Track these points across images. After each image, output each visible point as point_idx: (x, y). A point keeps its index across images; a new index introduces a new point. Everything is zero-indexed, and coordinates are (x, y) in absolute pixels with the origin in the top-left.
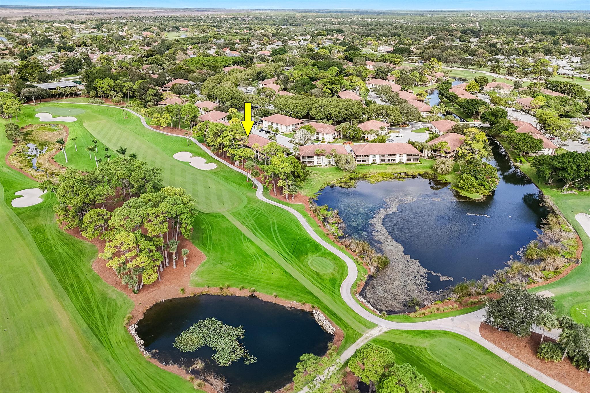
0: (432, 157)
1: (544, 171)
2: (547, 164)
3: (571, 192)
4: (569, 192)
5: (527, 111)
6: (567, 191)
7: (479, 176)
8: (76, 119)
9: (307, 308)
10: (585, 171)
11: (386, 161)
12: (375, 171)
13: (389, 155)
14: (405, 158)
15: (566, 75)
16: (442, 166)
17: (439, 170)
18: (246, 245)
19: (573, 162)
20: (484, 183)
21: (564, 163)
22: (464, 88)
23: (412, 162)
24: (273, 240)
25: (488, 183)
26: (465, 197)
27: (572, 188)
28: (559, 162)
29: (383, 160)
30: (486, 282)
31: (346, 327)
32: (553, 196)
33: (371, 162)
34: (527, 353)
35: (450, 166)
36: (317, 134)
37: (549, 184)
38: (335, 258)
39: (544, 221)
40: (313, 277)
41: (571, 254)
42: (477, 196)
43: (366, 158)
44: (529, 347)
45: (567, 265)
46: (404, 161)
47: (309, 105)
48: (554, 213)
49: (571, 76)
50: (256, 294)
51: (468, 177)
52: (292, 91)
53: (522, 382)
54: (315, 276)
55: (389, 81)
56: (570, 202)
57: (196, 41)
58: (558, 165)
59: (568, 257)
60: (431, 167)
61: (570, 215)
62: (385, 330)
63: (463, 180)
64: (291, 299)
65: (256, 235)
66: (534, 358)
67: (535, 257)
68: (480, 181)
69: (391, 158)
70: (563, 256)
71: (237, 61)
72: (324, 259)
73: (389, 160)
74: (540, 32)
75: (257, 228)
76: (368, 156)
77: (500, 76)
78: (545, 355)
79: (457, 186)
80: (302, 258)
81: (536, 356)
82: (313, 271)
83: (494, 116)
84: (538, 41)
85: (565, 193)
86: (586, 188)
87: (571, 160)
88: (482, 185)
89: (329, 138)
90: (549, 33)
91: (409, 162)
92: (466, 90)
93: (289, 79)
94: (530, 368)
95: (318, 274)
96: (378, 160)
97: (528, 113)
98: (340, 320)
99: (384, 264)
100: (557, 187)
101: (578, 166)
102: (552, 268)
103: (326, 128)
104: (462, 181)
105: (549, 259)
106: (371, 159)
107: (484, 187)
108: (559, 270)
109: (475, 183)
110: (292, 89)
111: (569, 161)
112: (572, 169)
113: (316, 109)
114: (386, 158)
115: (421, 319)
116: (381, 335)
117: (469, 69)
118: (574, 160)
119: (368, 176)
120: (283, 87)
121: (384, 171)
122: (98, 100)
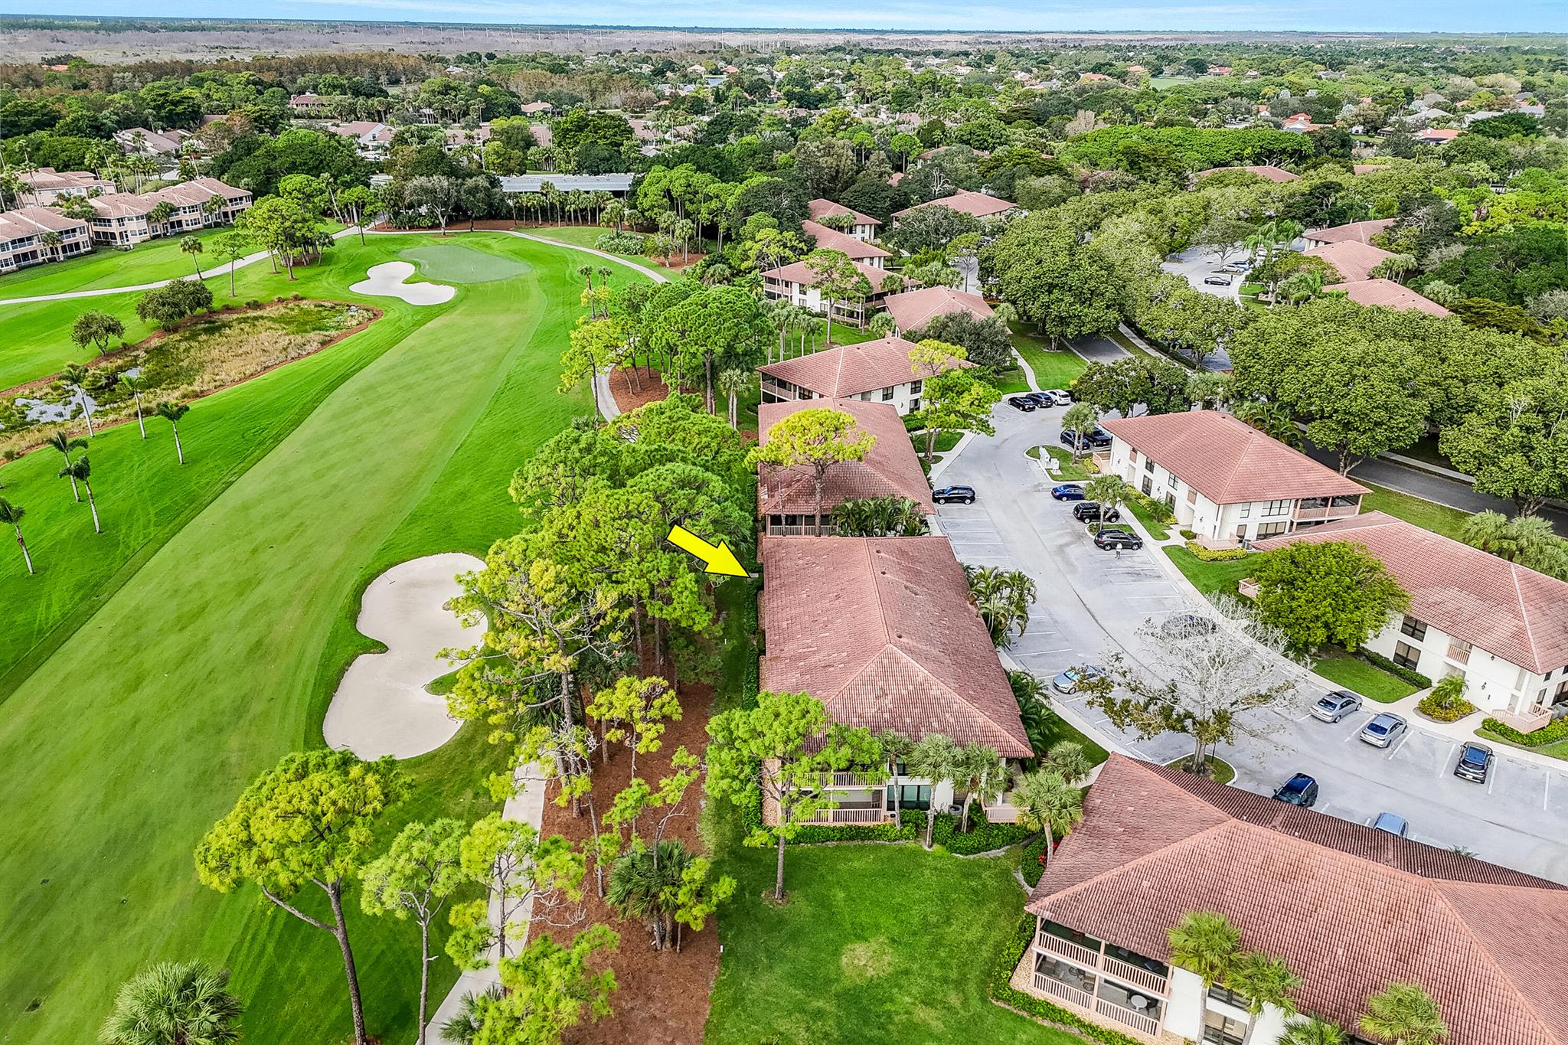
36: (1413, 628)
47: (1465, 382)
52: (1438, 285)
71: (1276, 147)
93: (1458, 228)
110: (1440, 275)
113: (1503, 423)
120: (1407, 259)
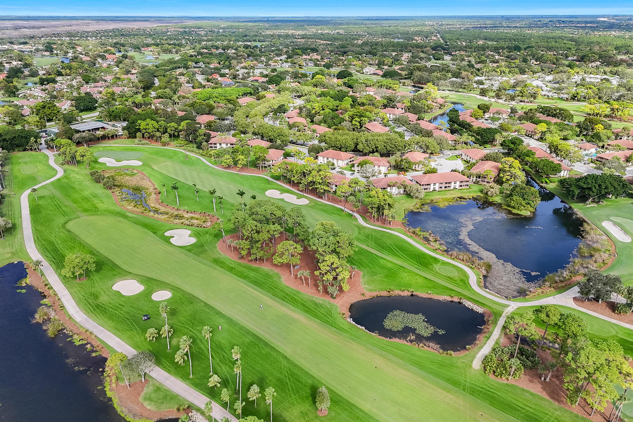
0: (476, 183)
1: (573, 191)
2: (574, 185)
3: (592, 205)
4: (591, 205)
5: (530, 135)
6: (590, 205)
7: (525, 196)
8: (141, 163)
9: (456, 299)
10: (605, 189)
11: (443, 188)
12: (438, 197)
13: (446, 183)
14: (458, 184)
15: (546, 96)
16: (491, 190)
17: (489, 193)
18: (382, 261)
19: (595, 183)
20: (530, 202)
21: (588, 183)
22: (469, 114)
23: (463, 187)
24: (399, 256)
25: (533, 202)
26: (518, 214)
27: (593, 202)
28: (584, 183)
29: (441, 188)
30: (562, 273)
31: (490, 308)
32: (581, 209)
33: (432, 189)
34: (608, 311)
35: (497, 190)
37: (574, 200)
38: (454, 266)
39: (582, 229)
40: (447, 280)
41: (609, 250)
42: (526, 213)
43: (428, 187)
44: (608, 308)
45: (609, 258)
46: (457, 187)
48: (586, 222)
49: (551, 97)
50: (414, 293)
51: (518, 198)
52: (322, 124)
53: (612, 327)
54: (449, 279)
55: (398, 108)
56: (594, 213)
57: (174, 65)
58: (585, 186)
59: (607, 252)
60: (481, 191)
61: (598, 223)
62: (515, 307)
63: (514, 201)
64: (442, 294)
65: (383, 253)
66: (613, 314)
67: (586, 254)
68: (526, 200)
69: (447, 185)
70: (604, 252)
71: (246, 92)
72: (447, 267)
73: (446, 187)
74: (505, 47)
75: (381, 248)
76: (429, 185)
77: (490, 99)
78: (620, 310)
79: (509, 206)
80: (430, 267)
81: (614, 312)
82: (445, 276)
83: (512, 143)
84: (506, 57)
85: (588, 206)
86: (602, 202)
87: (594, 181)
88: (529, 204)
89: (384, 169)
90: (514, 48)
91: (461, 188)
92: (471, 116)
93: (311, 112)
94: (612, 319)
95: (449, 278)
96: (437, 187)
97: (531, 137)
98: (484, 304)
99: (489, 267)
100: (581, 202)
101: (600, 186)
102: (601, 261)
103: (380, 161)
104: (512, 202)
105: (597, 255)
106: (432, 187)
107: (530, 206)
108: (605, 262)
109: (524, 203)
110: (321, 122)
111: (592, 182)
112: (595, 188)
114: (443, 186)
115: (534, 299)
116: (515, 310)
117: (460, 92)
118: (595, 181)
119: (435, 201)
120: (309, 120)
121: (445, 197)
122: (144, 141)
